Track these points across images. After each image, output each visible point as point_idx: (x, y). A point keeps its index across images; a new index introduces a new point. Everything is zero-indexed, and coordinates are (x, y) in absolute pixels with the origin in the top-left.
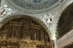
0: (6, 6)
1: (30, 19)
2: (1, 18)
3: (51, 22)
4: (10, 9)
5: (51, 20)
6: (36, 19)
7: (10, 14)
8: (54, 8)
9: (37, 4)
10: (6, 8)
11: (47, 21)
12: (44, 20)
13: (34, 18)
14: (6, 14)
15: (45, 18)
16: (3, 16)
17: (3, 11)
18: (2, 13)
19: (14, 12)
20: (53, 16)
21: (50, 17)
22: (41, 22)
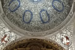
0: (8, 30)
1: (39, 42)
2: (2, 46)
3: (68, 41)
4: (13, 34)
5: (67, 38)
6: (47, 41)
7: (14, 39)
8: (67, 22)
9: (46, 25)
10: (8, 32)
11: (62, 41)
12: (58, 41)
13: (44, 40)
14: (8, 40)
15: (59, 37)
16: (5, 43)
17: (4, 36)
18: (3, 40)
19: (18, 37)
20: (69, 33)
21: (64, 35)
22: (55, 44)
